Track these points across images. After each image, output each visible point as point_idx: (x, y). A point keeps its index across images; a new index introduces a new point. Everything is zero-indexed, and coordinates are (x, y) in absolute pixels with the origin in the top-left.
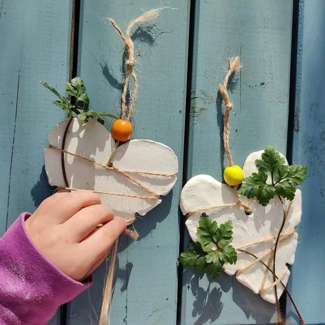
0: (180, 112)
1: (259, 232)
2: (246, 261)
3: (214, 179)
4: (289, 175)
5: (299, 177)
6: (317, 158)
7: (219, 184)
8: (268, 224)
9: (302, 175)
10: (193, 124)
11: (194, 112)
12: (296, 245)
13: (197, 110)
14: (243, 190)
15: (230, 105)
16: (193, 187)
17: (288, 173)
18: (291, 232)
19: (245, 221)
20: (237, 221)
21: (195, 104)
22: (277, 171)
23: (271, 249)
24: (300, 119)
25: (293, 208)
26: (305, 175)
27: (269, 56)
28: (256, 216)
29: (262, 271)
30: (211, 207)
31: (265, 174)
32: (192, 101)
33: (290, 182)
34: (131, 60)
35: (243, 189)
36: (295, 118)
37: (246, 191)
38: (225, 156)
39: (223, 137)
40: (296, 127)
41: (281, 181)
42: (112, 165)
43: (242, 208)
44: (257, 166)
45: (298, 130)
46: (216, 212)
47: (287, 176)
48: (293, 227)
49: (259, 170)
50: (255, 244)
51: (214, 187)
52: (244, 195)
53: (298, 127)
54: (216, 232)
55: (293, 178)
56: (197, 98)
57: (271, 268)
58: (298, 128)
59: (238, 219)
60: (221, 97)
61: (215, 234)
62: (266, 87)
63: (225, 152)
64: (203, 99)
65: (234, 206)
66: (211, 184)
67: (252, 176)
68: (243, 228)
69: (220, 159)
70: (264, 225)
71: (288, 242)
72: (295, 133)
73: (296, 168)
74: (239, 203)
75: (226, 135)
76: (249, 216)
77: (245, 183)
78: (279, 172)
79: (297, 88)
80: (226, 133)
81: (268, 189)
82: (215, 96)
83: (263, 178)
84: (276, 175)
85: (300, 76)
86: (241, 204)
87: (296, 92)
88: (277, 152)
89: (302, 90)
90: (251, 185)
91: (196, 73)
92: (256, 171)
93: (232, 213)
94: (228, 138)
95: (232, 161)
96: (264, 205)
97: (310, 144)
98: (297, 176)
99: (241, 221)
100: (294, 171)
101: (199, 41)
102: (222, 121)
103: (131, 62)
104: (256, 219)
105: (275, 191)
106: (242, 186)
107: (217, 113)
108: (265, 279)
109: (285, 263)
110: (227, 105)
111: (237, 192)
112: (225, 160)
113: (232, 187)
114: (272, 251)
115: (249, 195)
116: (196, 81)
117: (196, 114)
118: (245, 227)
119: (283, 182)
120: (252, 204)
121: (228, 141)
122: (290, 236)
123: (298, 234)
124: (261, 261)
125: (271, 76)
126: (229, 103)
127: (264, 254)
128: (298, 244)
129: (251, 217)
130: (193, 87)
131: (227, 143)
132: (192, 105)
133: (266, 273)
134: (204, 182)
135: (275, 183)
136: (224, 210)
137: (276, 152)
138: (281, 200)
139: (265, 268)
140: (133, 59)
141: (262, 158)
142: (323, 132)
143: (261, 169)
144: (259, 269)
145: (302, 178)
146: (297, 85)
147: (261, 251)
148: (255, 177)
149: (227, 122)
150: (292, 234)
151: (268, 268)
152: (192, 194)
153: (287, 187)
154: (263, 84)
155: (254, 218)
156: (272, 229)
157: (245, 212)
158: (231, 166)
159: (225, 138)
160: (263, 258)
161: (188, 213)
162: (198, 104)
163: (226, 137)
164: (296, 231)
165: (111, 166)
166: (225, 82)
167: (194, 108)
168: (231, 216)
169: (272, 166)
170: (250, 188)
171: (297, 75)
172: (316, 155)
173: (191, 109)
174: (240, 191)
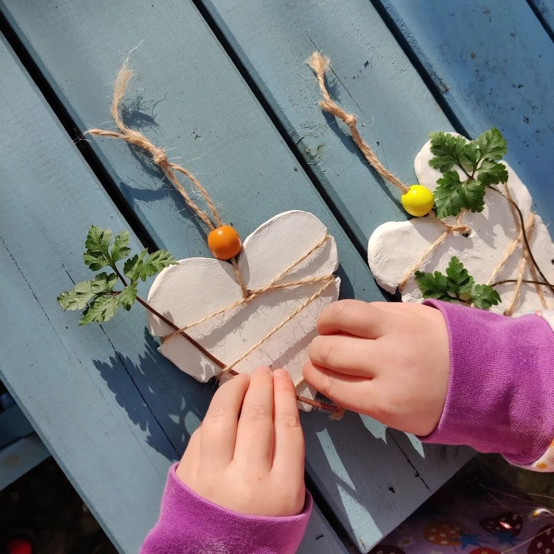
0: (296, 170)
1: (495, 248)
2: (506, 293)
3: (396, 222)
4: (483, 151)
5: (496, 146)
6: (492, 107)
7: (408, 224)
8: (498, 229)
9: (499, 141)
10: (322, 174)
11: (312, 158)
12: (546, 231)
13: (313, 153)
14: (442, 211)
15: (350, 118)
16: (380, 252)
17: (480, 150)
18: (531, 220)
19: (471, 246)
20: (462, 253)
21: (305, 147)
22: (464, 157)
23: (524, 257)
24: (440, 74)
25: (511, 189)
26: (502, 139)
27: (349, 24)
28: (478, 231)
29: (532, 291)
30: (420, 259)
31: (452, 171)
32: (300, 147)
33: (490, 160)
34: (158, 155)
35: (442, 209)
36: (433, 77)
37: (447, 209)
38: (388, 184)
39: (369, 163)
40: (441, 88)
41: (479, 166)
42: (250, 291)
43: (456, 233)
44: (435, 168)
45: (446, 90)
46: (429, 262)
47: (482, 155)
48: (530, 212)
49: (442, 171)
50: (502, 266)
51: (405, 233)
52: (448, 215)
53: (444, 86)
54: (447, 284)
55: (490, 152)
56: (303, 138)
57: (540, 280)
58: (444, 88)
59: (461, 249)
60: (330, 116)
61: (448, 287)
62: (373, 64)
63: (385, 179)
64: (311, 135)
65: (447, 238)
66: (398, 231)
67: (439, 185)
68: (474, 257)
69: (384, 193)
70: (495, 235)
71: (536, 234)
72: (445, 96)
73: (484, 138)
74: (449, 230)
75: (371, 158)
76: (471, 236)
77: (438, 199)
78: (468, 157)
79: (408, 39)
80: (370, 155)
81: (470, 187)
82: (322, 120)
83: (453, 178)
84: (466, 163)
85: (402, 23)
86: (453, 228)
87: (411, 44)
88: (447, 134)
89: (416, 38)
90: (446, 198)
91: (280, 108)
92: (439, 175)
93: (449, 247)
94: (376, 159)
95: (403, 185)
96: (480, 210)
97: (473, 96)
98: (494, 147)
99: (466, 250)
100: (485, 142)
101: (255, 66)
102: (353, 144)
103: (161, 156)
104: (481, 234)
105: (481, 184)
106: (437, 205)
107: (339, 139)
108: (542, 299)
109: (551, 262)
110: (347, 120)
111: (438, 217)
112: (391, 189)
113: (427, 215)
114: (527, 259)
115: (454, 211)
116: (286, 118)
117: (316, 159)
118: (475, 254)
119: (481, 166)
120: (464, 220)
121: (379, 164)
122: (533, 225)
123: (540, 215)
124: (524, 281)
125: (369, 47)
126: (348, 116)
127: (520, 271)
128: (548, 228)
129: (475, 236)
130: (288, 128)
131: (380, 167)
132: (302, 151)
133: (539, 291)
134: (388, 235)
135: (471, 174)
136: (437, 252)
137: (445, 134)
138: (494, 189)
139: (532, 285)
140: (159, 151)
141: (435, 154)
142: (476, 71)
143: (443, 169)
144: (527, 292)
145: (501, 144)
146: (405, 36)
147: (515, 268)
148: (443, 184)
149: (360, 141)
150: (534, 220)
151: (536, 282)
152: (385, 260)
153: (492, 169)
154: (367, 63)
155: (478, 234)
156: (508, 233)
157: (463, 235)
158: (406, 192)
159: (373, 164)
160: (524, 275)
161: (398, 287)
162: (310, 145)
163: (373, 159)
164: (535, 214)
165: (250, 295)
166: (324, 95)
167: (308, 153)
168: (450, 253)
169: (452, 155)
170: (448, 202)
171: (397, 23)
172: (488, 104)
173: (306, 157)
174: (441, 215)
